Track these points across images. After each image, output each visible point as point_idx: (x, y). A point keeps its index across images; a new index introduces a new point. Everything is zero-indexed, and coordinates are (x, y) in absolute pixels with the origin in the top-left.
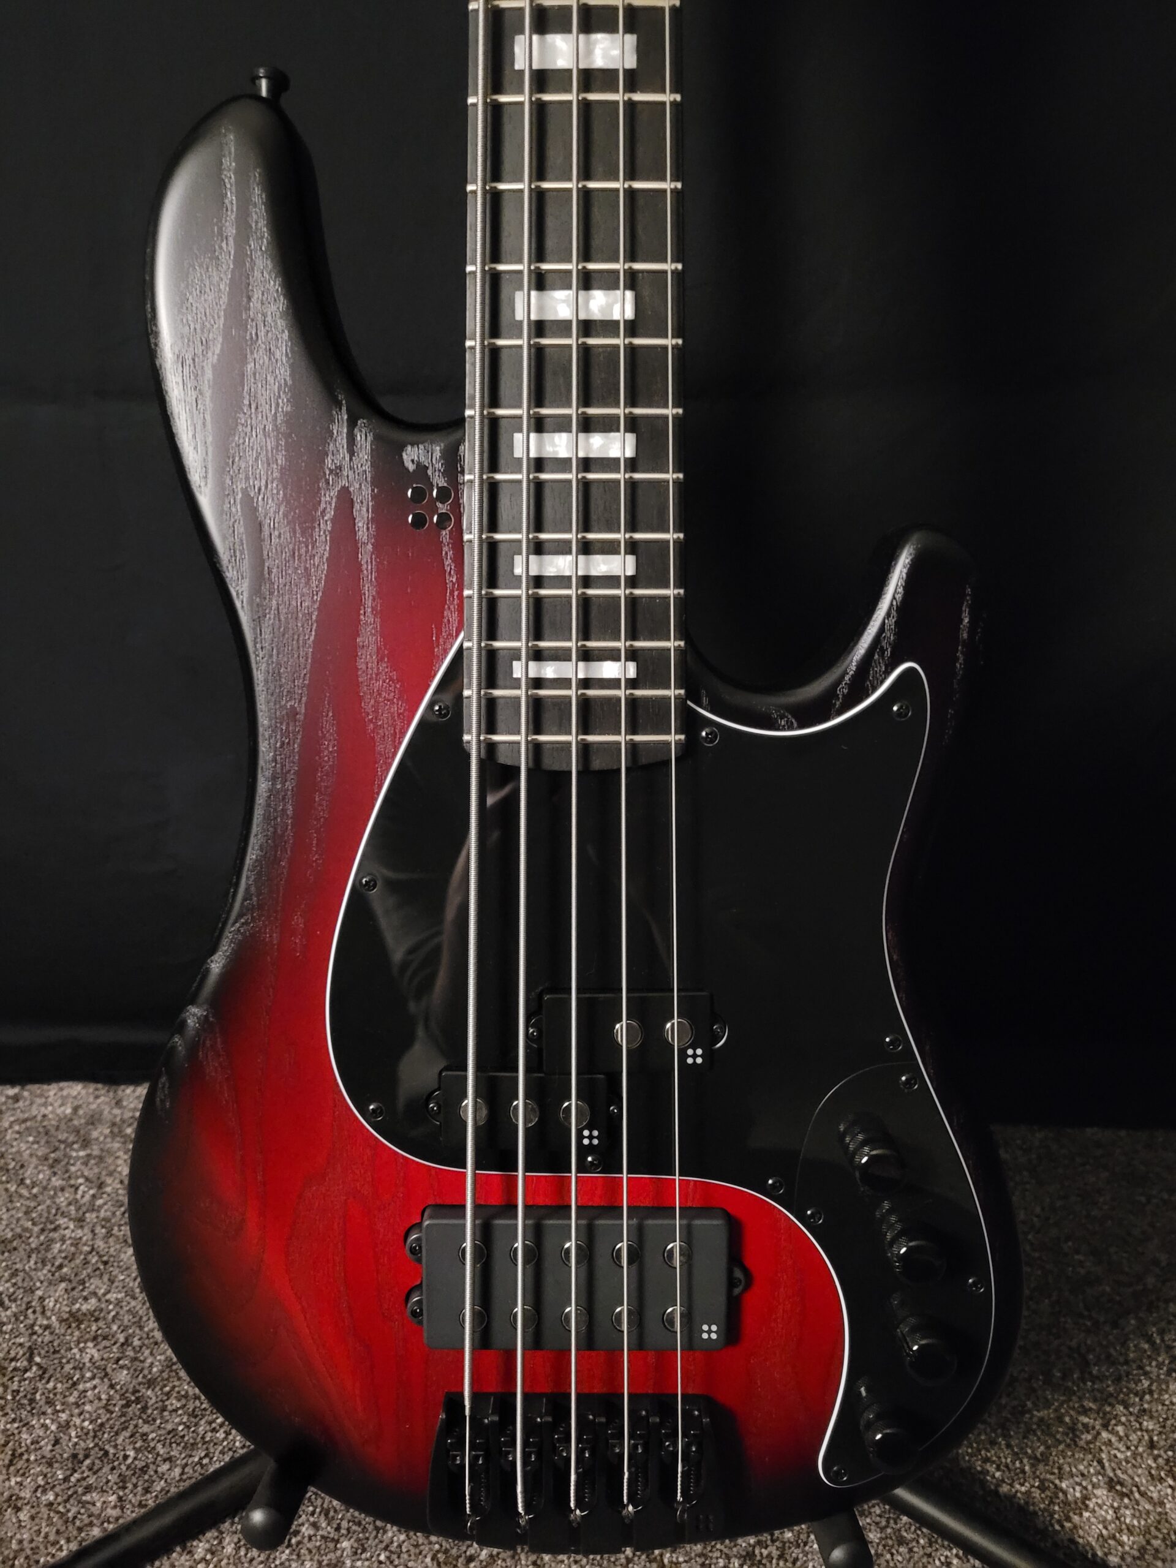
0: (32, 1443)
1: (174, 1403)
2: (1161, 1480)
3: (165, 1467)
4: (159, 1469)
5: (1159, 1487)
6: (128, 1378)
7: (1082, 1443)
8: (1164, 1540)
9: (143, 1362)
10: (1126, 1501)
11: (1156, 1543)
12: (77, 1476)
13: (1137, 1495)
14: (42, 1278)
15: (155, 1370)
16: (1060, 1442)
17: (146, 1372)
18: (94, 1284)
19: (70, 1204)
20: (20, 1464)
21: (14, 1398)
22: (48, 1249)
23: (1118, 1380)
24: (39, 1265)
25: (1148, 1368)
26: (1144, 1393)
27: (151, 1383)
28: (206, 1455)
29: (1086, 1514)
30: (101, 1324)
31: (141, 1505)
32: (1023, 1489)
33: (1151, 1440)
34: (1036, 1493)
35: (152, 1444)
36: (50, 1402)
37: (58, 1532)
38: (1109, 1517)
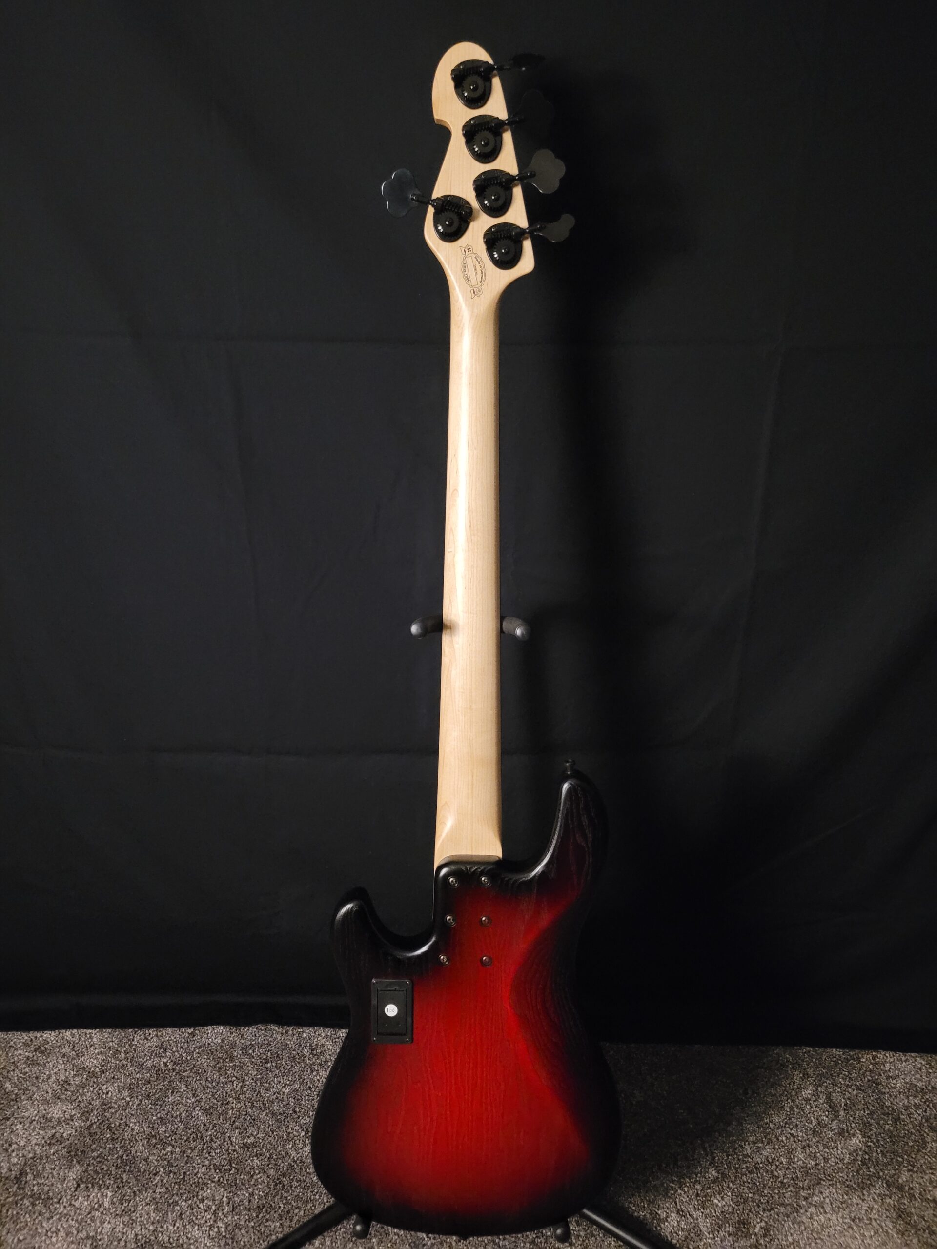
0: (240, 1202)
1: (295, 1183)
2: (699, 1209)
3: (297, 1211)
4: (295, 1212)
5: (698, 1212)
6: (274, 1173)
7: (669, 1195)
8: (695, 1233)
9: (280, 1165)
10: (683, 1218)
11: (692, 1235)
12: (261, 1215)
13: (688, 1216)
14: (228, 1128)
15: (285, 1169)
16: (660, 1194)
17: (281, 1170)
18: (251, 1130)
19: (231, 1091)
20: (237, 1211)
21: (228, 1183)
22: (227, 1113)
23: (688, 1167)
24: (225, 1121)
25: (702, 1162)
26: (698, 1173)
27: (284, 1175)
28: (313, 1206)
29: (666, 1224)
30: (258, 1149)
31: (290, 1226)
32: (643, 1214)
33: (698, 1193)
34: (648, 1215)
35: (290, 1201)
36: (243, 1184)
37: (258, 1238)
38: (675, 1225)
